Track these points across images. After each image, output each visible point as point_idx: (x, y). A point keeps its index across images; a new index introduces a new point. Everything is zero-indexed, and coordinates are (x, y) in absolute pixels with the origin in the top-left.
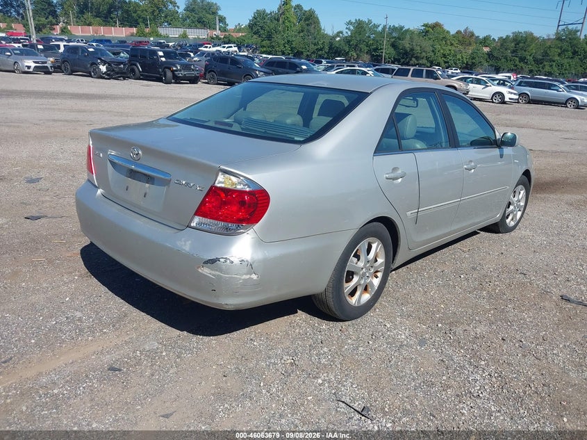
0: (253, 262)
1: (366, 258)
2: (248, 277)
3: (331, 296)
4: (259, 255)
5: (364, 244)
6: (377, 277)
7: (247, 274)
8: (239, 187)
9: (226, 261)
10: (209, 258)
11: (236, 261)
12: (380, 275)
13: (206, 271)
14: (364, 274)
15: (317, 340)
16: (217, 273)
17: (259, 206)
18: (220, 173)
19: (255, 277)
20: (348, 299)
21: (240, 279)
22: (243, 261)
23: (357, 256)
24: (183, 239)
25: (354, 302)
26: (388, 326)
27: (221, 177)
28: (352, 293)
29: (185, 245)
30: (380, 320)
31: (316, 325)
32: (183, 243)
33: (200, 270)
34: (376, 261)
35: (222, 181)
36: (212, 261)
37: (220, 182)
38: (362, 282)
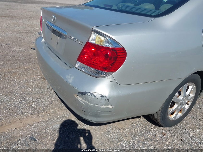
0: (110, 98)
1: (185, 94)
2: (105, 107)
3: (160, 115)
4: (115, 93)
5: (185, 86)
6: (188, 104)
7: (105, 105)
8: (105, 45)
9: (91, 95)
10: (82, 91)
11: (98, 96)
12: (190, 103)
13: (79, 98)
14: (181, 104)
15: (147, 138)
16: (86, 101)
17: (118, 59)
18: (93, 33)
19: (110, 107)
20: (169, 116)
21: (100, 108)
22: (103, 96)
23: (180, 93)
24: (70, 75)
25: (172, 118)
26: (192, 135)
27: (93, 36)
28: (172, 114)
29: (70, 79)
30: (187, 130)
31: (148, 127)
32: (69, 77)
33: (76, 97)
34: (190, 95)
35: (94, 39)
36: (83, 94)
37: (92, 40)
38: (179, 107)
